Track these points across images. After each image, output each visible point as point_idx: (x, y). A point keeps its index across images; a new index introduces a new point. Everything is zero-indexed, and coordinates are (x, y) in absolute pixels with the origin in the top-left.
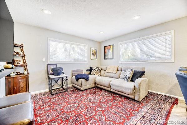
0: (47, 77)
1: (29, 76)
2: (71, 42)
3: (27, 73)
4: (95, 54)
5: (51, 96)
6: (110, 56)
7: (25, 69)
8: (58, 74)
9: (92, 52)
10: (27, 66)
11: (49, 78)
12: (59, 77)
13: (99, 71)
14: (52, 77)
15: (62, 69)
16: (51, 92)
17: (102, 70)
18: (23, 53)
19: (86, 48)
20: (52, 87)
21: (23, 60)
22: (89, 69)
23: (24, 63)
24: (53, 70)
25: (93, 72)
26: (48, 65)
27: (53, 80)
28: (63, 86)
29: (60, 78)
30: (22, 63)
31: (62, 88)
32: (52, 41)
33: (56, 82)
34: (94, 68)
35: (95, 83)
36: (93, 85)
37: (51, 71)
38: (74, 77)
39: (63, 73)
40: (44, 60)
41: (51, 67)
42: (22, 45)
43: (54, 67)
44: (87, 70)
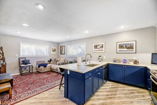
0: (19, 65)
1: (7, 65)
2: (36, 43)
3: (5, 63)
4: (54, 50)
5: (21, 76)
6: (63, 52)
7: (4, 62)
8: (26, 64)
9: (52, 49)
10: (5, 59)
11: (20, 66)
12: (26, 65)
13: (55, 61)
14: (22, 65)
15: (29, 61)
16: (22, 74)
17: (57, 61)
18: (3, 52)
19: (48, 47)
20: (22, 72)
21: (2, 56)
22: (50, 60)
23: (3, 57)
24: (23, 61)
25: (51, 62)
26: (19, 58)
27: (23, 68)
28: (30, 71)
29: (28, 66)
30: (2, 57)
31: (30, 72)
32: (23, 43)
33: (25, 69)
34: (52, 60)
35: (51, 69)
36: (50, 70)
37: (21, 62)
38: (38, 65)
39: (30, 63)
40: (17, 55)
41: (21, 60)
42: (2, 47)
43: (24, 59)
44: (48, 61)
